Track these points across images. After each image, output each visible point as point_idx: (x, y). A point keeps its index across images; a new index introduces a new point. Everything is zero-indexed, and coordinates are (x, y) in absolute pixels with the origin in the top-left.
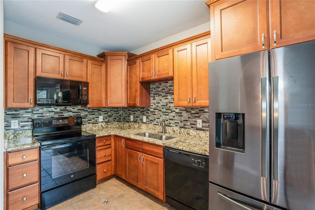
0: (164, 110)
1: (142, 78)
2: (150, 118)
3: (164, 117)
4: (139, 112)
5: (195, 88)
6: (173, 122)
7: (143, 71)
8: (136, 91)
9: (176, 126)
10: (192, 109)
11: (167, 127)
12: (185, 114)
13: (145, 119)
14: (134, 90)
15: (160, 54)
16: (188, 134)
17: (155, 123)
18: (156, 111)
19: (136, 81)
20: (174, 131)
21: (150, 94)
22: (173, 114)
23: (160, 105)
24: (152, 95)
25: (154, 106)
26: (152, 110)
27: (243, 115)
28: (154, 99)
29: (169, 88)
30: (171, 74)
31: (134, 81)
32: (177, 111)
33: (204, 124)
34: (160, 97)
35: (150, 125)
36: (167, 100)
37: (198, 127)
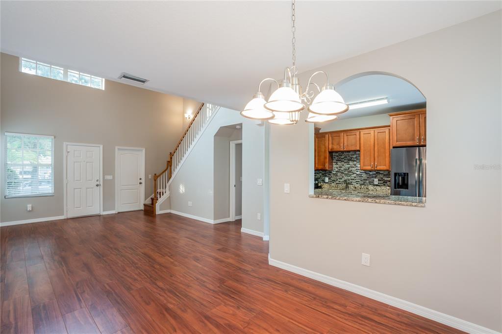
0: (346, 172)
1: (331, 149)
2: (332, 179)
3: (346, 178)
4: (321, 174)
5: (376, 158)
6: (354, 181)
7: (332, 144)
8: (325, 158)
9: (357, 184)
10: (371, 172)
11: (349, 185)
12: (364, 176)
13: (327, 180)
14: (322, 157)
15: (348, 134)
16: (367, 189)
17: (337, 182)
18: (338, 173)
19: (325, 151)
20: (356, 188)
21: (333, 160)
22: (355, 175)
23: (342, 169)
24: (334, 161)
25: (336, 170)
26: (335, 172)
27: (408, 174)
28: (337, 164)
29: (351, 156)
30: (358, 149)
31: (323, 150)
32: (358, 173)
33: (380, 182)
34: (343, 163)
35: (333, 184)
36: (349, 165)
37: (375, 183)
